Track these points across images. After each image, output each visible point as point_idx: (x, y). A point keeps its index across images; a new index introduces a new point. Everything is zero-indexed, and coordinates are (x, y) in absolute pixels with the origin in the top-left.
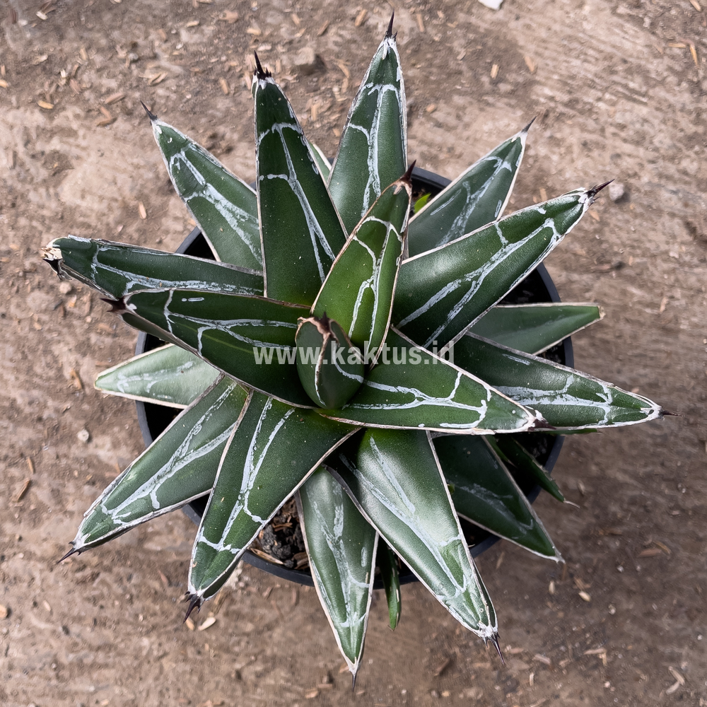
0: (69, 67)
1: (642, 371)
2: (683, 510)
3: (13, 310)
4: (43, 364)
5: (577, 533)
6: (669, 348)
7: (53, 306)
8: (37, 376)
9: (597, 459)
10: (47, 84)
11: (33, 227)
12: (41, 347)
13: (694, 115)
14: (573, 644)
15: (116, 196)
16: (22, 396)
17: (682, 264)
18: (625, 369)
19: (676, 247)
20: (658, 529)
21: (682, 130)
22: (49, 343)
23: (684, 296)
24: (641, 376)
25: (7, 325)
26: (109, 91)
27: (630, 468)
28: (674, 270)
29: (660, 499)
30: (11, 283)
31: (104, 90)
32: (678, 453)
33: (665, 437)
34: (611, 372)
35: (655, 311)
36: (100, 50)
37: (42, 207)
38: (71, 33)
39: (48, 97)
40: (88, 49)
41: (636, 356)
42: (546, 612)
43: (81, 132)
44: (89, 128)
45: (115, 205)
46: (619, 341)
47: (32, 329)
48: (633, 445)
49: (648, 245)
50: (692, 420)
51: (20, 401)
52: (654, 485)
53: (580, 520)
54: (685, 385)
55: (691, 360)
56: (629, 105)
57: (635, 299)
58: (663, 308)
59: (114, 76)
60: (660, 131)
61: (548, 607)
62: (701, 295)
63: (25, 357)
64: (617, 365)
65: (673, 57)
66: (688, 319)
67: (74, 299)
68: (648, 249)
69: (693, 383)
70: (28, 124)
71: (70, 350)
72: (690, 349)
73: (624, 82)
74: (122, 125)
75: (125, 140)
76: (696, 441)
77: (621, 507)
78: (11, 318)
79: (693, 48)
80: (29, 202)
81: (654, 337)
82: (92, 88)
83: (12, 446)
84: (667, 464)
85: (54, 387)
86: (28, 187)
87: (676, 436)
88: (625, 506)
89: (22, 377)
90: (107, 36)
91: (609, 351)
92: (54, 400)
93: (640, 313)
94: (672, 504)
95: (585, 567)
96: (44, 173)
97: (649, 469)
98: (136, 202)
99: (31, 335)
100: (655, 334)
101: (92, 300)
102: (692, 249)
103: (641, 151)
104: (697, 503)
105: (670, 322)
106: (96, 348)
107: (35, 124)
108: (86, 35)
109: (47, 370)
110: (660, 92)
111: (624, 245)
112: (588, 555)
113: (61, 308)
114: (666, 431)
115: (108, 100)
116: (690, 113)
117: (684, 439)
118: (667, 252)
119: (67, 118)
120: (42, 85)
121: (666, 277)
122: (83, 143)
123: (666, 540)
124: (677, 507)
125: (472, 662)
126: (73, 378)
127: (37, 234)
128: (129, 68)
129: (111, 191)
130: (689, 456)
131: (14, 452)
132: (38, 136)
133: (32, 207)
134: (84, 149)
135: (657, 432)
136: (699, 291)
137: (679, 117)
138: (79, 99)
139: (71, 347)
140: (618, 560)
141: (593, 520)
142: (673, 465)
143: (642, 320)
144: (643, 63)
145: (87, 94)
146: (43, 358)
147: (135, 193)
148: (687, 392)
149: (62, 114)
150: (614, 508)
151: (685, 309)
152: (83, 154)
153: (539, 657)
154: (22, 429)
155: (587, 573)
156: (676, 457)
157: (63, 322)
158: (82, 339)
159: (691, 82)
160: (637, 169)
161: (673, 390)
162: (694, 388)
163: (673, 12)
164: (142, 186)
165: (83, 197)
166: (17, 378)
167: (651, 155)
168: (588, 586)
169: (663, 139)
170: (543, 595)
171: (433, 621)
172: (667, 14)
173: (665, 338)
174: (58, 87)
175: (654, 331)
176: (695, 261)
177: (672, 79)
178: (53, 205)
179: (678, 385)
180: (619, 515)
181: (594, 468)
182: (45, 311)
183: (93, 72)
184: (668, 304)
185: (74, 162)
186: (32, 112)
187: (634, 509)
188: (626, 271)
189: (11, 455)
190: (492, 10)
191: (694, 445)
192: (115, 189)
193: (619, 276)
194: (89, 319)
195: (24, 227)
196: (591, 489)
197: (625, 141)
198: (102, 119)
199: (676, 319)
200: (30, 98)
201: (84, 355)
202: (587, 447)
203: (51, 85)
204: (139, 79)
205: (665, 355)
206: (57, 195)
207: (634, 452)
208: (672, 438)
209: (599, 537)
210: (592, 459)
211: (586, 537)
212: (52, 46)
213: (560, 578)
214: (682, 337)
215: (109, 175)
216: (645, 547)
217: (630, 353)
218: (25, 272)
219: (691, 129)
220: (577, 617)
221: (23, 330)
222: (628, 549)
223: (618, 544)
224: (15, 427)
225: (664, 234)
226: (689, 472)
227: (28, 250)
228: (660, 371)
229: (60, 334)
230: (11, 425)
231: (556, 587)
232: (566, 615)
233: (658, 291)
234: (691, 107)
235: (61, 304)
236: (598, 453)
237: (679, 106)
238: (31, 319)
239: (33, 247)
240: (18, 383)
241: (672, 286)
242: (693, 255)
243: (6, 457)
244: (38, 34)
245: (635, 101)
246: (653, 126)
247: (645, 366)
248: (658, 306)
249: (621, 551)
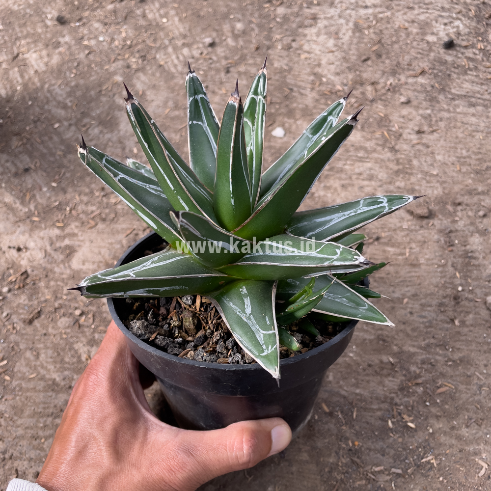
0: (71, 205)
1: (407, 289)
2: (454, 361)
3: (50, 330)
4: (70, 356)
5: (396, 387)
6: (418, 274)
7: (72, 323)
8: (66, 363)
9: (395, 342)
10: (60, 216)
11: (58, 285)
12: (67, 347)
13: (395, 162)
14: (413, 458)
15: (102, 260)
16: (59, 376)
17: (411, 231)
18: (397, 290)
19: (405, 223)
20: (443, 375)
21: (391, 169)
22: (72, 344)
23: (417, 246)
24: (407, 292)
25: (48, 339)
26: (92, 212)
27: (416, 343)
28: (408, 235)
29: (438, 358)
30: (48, 316)
31: (89, 212)
32: (440, 329)
33: (430, 322)
34: (389, 293)
35: (404, 257)
36: (86, 194)
37: (62, 274)
38: (70, 190)
39: (61, 221)
40: (79, 195)
41: (401, 282)
42: (391, 440)
43: (80, 234)
44: (84, 231)
45: (101, 264)
46: (389, 276)
47: (62, 338)
48: (414, 330)
49: (390, 225)
50: (442, 309)
51: (58, 379)
52: (433, 350)
53: (395, 380)
54: (432, 291)
55: (432, 278)
56: (360, 164)
57: (391, 253)
58: (407, 254)
59: (94, 205)
60: (380, 172)
61: (391, 437)
62: (426, 244)
63: (59, 354)
64: (392, 289)
65: (377, 139)
66: (423, 257)
67: (83, 318)
68: (391, 227)
69: (436, 289)
70: (51, 235)
71: (84, 345)
72: (430, 272)
73: (355, 154)
74: (101, 226)
75: (103, 233)
76: (449, 320)
77: (417, 366)
78: (50, 335)
79: (386, 133)
80: (55, 273)
81: (407, 270)
82: (83, 212)
83: (55, 406)
84: (436, 336)
85: (77, 367)
86: (54, 265)
87: (436, 320)
88: (420, 366)
89: (58, 366)
90: (89, 187)
91: (385, 283)
92: (77, 375)
93: (396, 259)
94: (446, 359)
95: (406, 407)
96: (61, 257)
97: (427, 341)
98: (112, 261)
99: (61, 342)
100: (408, 268)
101: (94, 316)
102: (414, 222)
103: (373, 183)
104: (461, 355)
105: (414, 260)
106: (99, 341)
107: (55, 235)
108: (78, 189)
109: (72, 359)
110: (375, 155)
111: (378, 228)
112: (406, 399)
113: (77, 324)
114: (430, 318)
115: (92, 216)
116: (393, 161)
117: (441, 321)
118: (401, 227)
119: (72, 229)
120: (57, 216)
121: (404, 239)
122: (81, 238)
123: (449, 381)
124: (450, 360)
125: (354, 482)
126: (87, 359)
127: (61, 288)
128: (102, 199)
129: (98, 258)
130: (447, 330)
131: (56, 410)
132: (57, 240)
133: (56, 275)
134: (82, 241)
135: (425, 320)
136: (425, 242)
137: (388, 163)
138: (77, 218)
139: (84, 343)
140: (424, 398)
141: (403, 378)
142: (440, 336)
143: (398, 263)
144: (362, 144)
145: (81, 216)
146: (69, 353)
147: (111, 256)
148: (435, 295)
149: (69, 227)
150: (413, 368)
151: (420, 252)
152: (82, 244)
153: (393, 470)
154: (61, 395)
155: (408, 410)
156: (440, 332)
157: (79, 331)
158: (90, 338)
159: (389, 148)
160: (373, 191)
161: (426, 296)
162: (438, 292)
163: (371, 120)
164: (115, 252)
165: (84, 264)
166: (55, 367)
167: (379, 183)
168: (411, 418)
169: (383, 175)
170: (386, 430)
171: (323, 461)
172: (368, 122)
173: (413, 270)
174: (65, 215)
175: (406, 267)
176: (418, 228)
177: (379, 148)
178: (68, 271)
179: (429, 292)
180: (418, 372)
181: (395, 348)
182: (68, 327)
183: (83, 205)
184: (410, 252)
185: (77, 249)
186: (53, 230)
187: (425, 366)
188: (382, 240)
189: (55, 411)
190: (281, 138)
191: (448, 323)
192: (100, 257)
193: (379, 244)
194: (93, 326)
195: (53, 286)
196: (397, 360)
197: (363, 180)
198: (89, 226)
199: (417, 259)
200: (52, 223)
201: (92, 346)
202: (388, 337)
203: (62, 215)
204: (107, 204)
205: (416, 278)
206: (70, 266)
207: (415, 334)
208: (434, 322)
209: (409, 387)
210: (393, 343)
211: (402, 389)
212: (61, 197)
213: (393, 417)
214: (423, 267)
215: (96, 250)
216: (438, 388)
217: (397, 281)
218: (56, 309)
219: (396, 168)
220: (410, 440)
221: (57, 340)
222: (428, 391)
223: (422, 389)
224: (56, 395)
225: (397, 218)
226: (450, 338)
227: (56, 297)
228: (416, 287)
229: (77, 337)
230: (54, 394)
231: (393, 422)
232: (403, 440)
233: (402, 247)
234: (393, 158)
235: (77, 321)
236: (395, 338)
237: (386, 159)
238: (61, 333)
239: (59, 295)
240: (56, 370)
241: (409, 243)
242: (415, 225)
243: (52, 414)
244: (53, 193)
245: (363, 162)
246: (375, 170)
247: (407, 286)
248: (405, 254)
249: (425, 392)
